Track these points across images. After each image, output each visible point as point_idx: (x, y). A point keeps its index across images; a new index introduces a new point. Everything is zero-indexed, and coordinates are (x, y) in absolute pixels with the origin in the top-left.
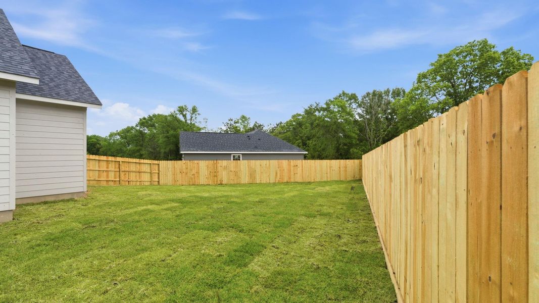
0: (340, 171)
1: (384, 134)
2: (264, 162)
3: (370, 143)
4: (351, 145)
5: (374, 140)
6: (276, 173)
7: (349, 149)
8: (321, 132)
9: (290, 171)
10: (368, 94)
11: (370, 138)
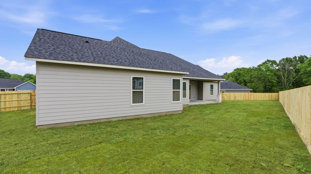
0: (269, 97)
1: (293, 80)
2: (239, 93)
3: (284, 84)
4: (273, 86)
5: (287, 83)
6: (244, 97)
7: (272, 88)
8: (256, 80)
9: (249, 96)
10: (283, 59)
11: (284, 82)
